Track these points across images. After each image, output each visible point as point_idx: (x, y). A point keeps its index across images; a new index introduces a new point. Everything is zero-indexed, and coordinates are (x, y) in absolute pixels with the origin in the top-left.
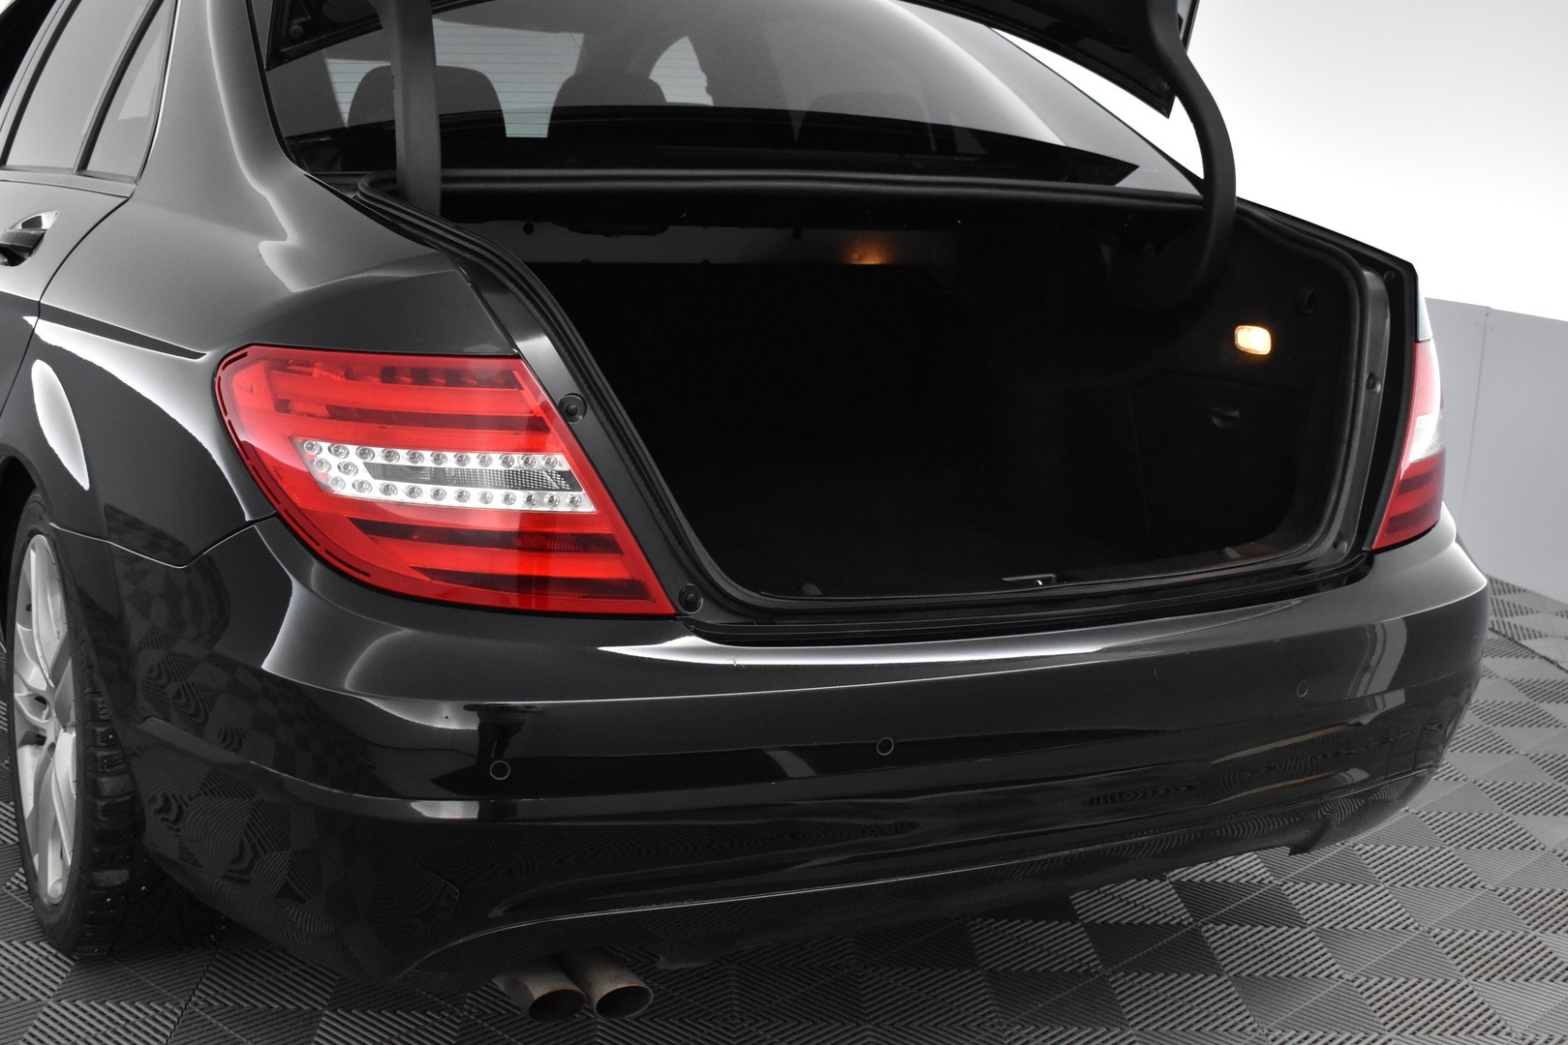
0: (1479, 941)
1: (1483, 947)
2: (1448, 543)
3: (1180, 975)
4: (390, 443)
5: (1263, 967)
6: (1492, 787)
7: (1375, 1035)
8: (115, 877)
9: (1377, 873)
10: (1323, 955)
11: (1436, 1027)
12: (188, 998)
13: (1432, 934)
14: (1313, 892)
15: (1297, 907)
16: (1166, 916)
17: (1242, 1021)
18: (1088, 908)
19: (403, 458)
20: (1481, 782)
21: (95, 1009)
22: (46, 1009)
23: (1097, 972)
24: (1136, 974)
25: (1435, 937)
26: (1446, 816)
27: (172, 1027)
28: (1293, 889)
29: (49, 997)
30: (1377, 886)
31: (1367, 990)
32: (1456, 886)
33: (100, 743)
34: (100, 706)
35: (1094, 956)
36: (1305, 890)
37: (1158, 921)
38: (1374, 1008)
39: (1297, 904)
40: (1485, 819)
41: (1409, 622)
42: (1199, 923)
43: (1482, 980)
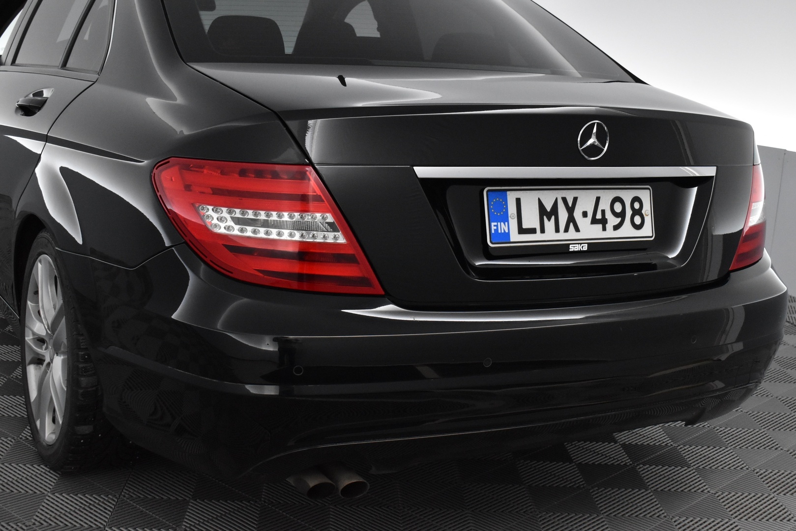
0: (780, 476)
1: (782, 478)
2: (767, 268)
3: (626, 490)
4: (244, 207)
5: (668, 487)
6: (786, 400)
7: (727, 520)
8: (86, 429)
9: (726, 442)
10: (699, 481)
11: (758, 517)
12: (120, 493)
13: (756, 471)
14: (694, 450)
15: (686, 457)
16: (618, 461)
17: (658, 512)
18: (578, 456)
19: (250, 214)
20: (780, 397)
21: (73, 498)
22: (47, 498)
23: (584, 487)
24: (604, 488)
25: (757, 473)
26: (762, 414)
27: (113, 507)
28: (683, 449)
29: (49, 492)
30: (727, 448)
31: (722, 498)
32: (767, 448)
33: (81, 360)
34: (81, 341)
35: (582, 480)
36: (689, 449)
37: (614, 463)
38: (726, 507)
39: (686, 456)
40: (782, 416)
41: (746, 307)
42: (635, 464)
43: (781, 494)
